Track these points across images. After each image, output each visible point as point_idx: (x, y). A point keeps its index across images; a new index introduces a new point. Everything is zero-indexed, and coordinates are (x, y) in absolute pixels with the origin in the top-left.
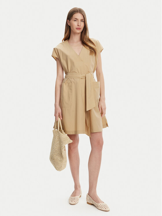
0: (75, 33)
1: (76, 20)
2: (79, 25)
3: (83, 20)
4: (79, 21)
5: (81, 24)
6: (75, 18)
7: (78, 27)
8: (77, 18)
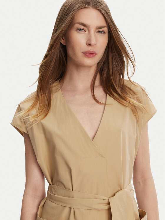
0: (79, 66)
1: (82, 27)
2: (93, 42)
3: (105, 29)
4: (93, 31)
5: (96, 40)
6: (81, 21)
7: (90, 49)
8: (86, 22)
